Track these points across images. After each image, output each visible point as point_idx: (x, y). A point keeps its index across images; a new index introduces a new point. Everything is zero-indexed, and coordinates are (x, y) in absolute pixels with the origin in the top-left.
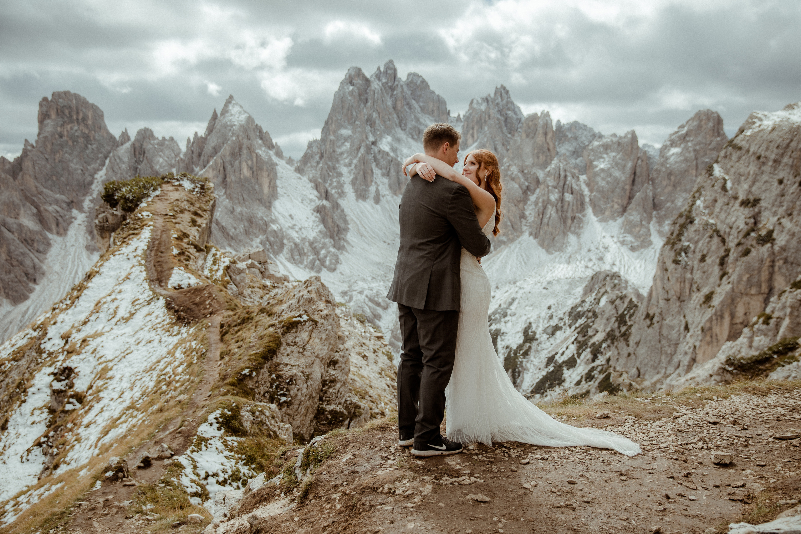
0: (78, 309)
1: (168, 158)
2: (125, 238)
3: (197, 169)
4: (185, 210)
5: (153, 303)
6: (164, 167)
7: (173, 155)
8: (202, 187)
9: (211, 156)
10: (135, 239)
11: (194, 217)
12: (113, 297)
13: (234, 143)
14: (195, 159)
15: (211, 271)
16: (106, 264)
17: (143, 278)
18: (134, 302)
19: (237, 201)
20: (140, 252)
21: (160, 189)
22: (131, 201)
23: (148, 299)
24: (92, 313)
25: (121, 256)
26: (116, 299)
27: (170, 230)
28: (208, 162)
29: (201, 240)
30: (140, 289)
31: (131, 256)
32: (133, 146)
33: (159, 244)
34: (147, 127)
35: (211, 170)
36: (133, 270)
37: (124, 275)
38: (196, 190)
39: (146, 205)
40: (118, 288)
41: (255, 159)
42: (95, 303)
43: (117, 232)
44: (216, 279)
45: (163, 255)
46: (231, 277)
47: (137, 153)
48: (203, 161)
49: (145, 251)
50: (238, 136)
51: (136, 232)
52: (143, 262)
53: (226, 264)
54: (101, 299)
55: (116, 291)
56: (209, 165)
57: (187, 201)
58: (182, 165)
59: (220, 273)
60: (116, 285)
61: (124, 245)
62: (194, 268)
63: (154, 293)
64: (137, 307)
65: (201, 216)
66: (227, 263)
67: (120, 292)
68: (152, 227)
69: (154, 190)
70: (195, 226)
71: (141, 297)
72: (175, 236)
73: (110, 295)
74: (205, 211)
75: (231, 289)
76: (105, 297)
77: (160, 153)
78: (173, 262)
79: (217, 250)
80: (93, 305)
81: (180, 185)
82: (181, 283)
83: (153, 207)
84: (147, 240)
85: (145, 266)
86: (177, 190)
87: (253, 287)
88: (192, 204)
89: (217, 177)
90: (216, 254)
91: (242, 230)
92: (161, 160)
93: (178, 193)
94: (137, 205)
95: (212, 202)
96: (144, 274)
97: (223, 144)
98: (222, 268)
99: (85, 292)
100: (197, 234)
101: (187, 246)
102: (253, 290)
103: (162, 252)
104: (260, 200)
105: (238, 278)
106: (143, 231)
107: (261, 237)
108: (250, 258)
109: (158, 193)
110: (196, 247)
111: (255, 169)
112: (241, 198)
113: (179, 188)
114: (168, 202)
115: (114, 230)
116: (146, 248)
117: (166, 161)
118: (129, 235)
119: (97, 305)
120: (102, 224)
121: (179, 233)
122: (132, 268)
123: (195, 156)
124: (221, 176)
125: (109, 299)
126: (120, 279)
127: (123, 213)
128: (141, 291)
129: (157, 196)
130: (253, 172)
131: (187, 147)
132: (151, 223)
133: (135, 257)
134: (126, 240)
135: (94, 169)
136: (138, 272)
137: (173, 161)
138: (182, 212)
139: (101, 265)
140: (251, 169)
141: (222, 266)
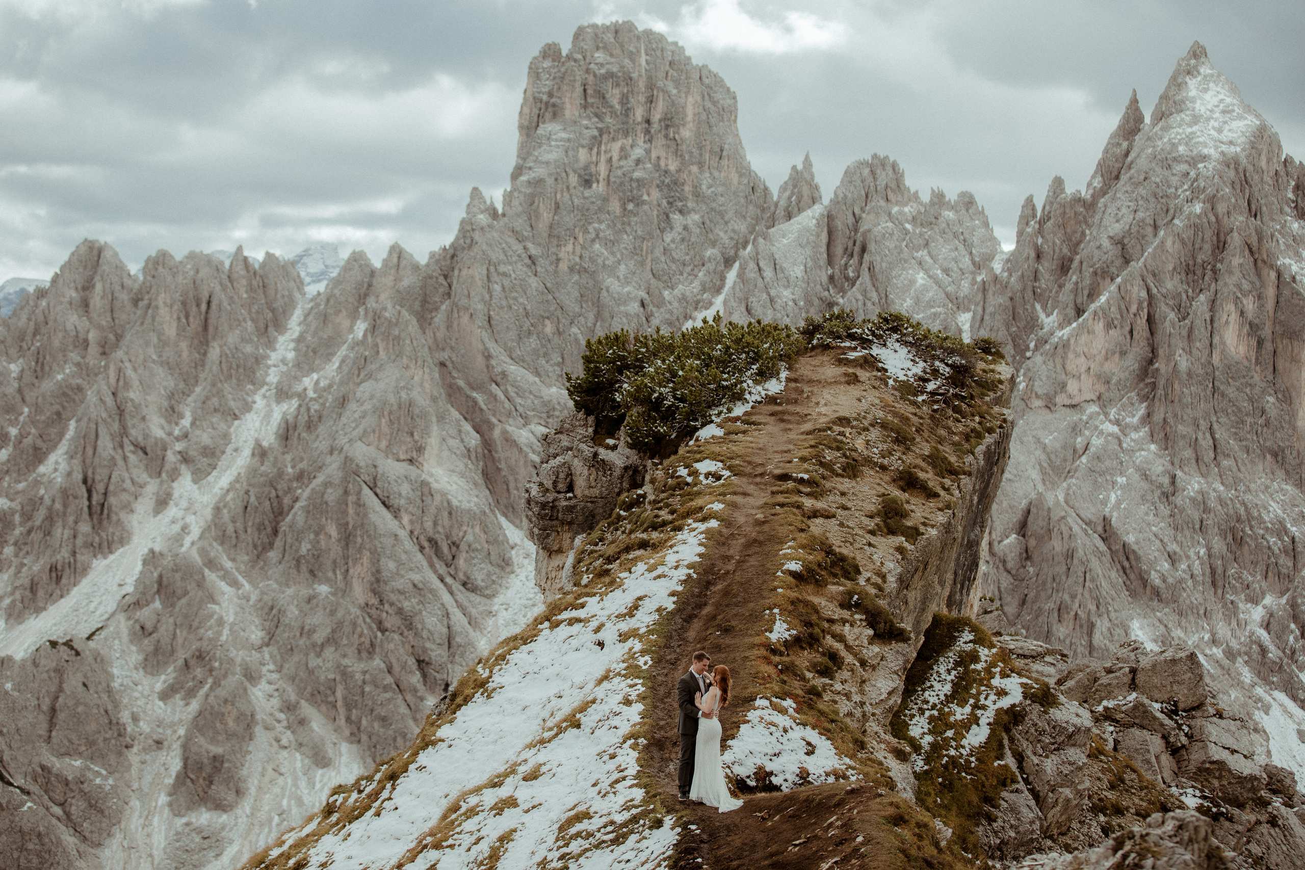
0: (388, 820)
1: (946, 271)
2: (610, 560)
3: (1049, 321)
4: (868, 461)
5: (633, 838)
6: (930, 304)
7: (966, 262)
8: (960, 375)
9: (1104, 274)
10: (641, 567)
11: (896, 493)
12: (503, 792)
13: (1196, 228)
14: (1046, 280)
15: (939, 723)
16: (519, 657)
17: (625, 729)
18: (571, 822)
19: (1188, 453)
20: (644, 619)
21: (784, 375)
22: (668, 415)
23: (619, 818)
24: (421, 848)
25: (577, 627)
26: (511, 802)
27: (782, 542)
28: (1093, 295)
29: (913, 596)
30: (604, 771)
31: (609, 634)
32: (829, 221)
33: (726, 593)
34: (882, 155)
35: (1099, 327)
36: (600, 692)
37: (566, 707)
38: (931, 386)
39: (719, 432)
40: (534, 758)
41: (1271, 292)
42: (445, 804)
43: (596, 534)
44: (953, 761)
45: (728, 640)
46: (1020, 758)
47: (839, 250)
48: (1076, 291)
49: (665, 618)
50: (1212, 201)
51: (655, 535)
52: (645, 662)
53: (1005, 703)
54: (464, 796)
55: (522, 769)
56: (1093, 306)
57: (884, 426)
58: (996, 300)
59: (978, 736)
60: (530, 746)
61: (599, 588)
62: (844, 707)
63: (650, 797)
64: (575, 847)
65: (932, 495)
66: (1015, 697)
67: (532, 776)
68: (714, 524)
69: (763, 375)
70: (892, 532)
71: (599, 806)
72: (794, 566)
73: (495, 783)
74: (953, 472)
75: (1014, 810)
76: (477, 790)
77: (922, 254)
78: (755, 676)
79: (980, 640)
80: (436, 813)
81: (870, 363)
82: (769, 767)
83: (744, 443)
84: (682, 573)
85: (650, 679)
86: (853, 380)
87: (1119, 811)
88: (902, 440)
89: (1123, 353)
90: (975, 658)
91: (1197, 568)
92: (921, 278)
93: (855, 391)
94: (690, 432)
95: (989, 439)
96: (634, 713)
97: (1156, 227)
98: (986, 717)
99: (423, 758)
100: (892, 567)
101: (839, 613)
102: (1115, 821)
103: (727, 631)
104: (1277, 455)
105: (1050, 765)
106: (680, 536)
107: (1268, 600)
108: (1133, 685)
109: (774, 387)
110: (874, 618)
111: (1266, 332)
112: (1206, 442)
113: (863, 375)
114: (808, 426)
115: (588, 524)
116: (670, 604)
117: (938, 283)
118: (628, 549)
119: (445, 817)
120: (550, 497)
121: (816, 557)
122: (600, 682)
123: (1045, 268)
124: (1139, 350)
125: (490, 797)
126: (549, 724)
127: (634, 457)
128: (604, 786)
129: (772, 400)
130: (1260, 343)
131: (1020, 234)
132: (718, 507)
133: (623, 637)
134: (614, 566)
135: (683, 299)
136: (613, 702)
137: (965, 285)
138: (852, 469)
139: (502, 657)
140: (1254, 328)
141: (992, 706)
